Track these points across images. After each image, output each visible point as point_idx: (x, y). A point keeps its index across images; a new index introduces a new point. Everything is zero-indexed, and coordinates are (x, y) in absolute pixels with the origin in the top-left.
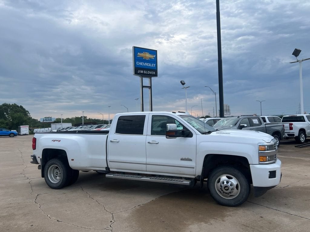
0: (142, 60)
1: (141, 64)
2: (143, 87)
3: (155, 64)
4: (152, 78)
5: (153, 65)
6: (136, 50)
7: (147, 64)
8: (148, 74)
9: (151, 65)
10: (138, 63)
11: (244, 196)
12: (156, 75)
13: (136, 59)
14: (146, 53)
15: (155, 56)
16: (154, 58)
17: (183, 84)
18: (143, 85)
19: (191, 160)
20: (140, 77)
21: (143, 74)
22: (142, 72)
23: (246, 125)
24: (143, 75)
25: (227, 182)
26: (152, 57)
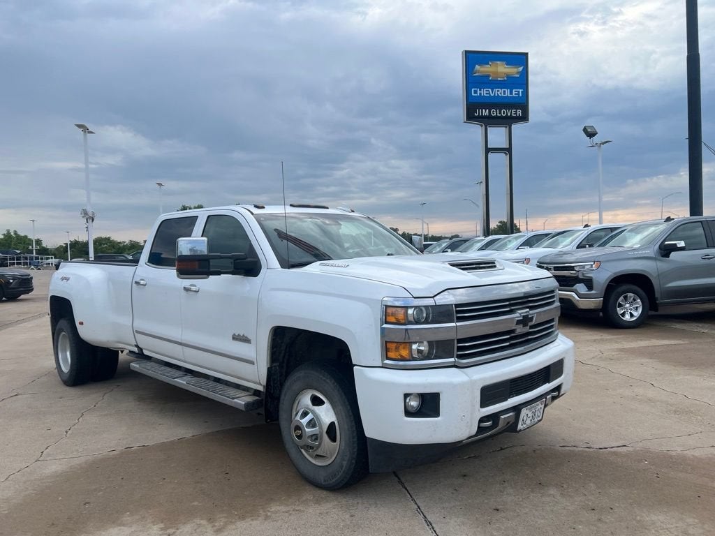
0: (485, 81)
1: (484, 92)
2: (488, 150)
3: (521, 90)
4: (513, 126)
5: (517, 93)
6: (472, 59)
7: (499, 92)
8: (501, 118)
9: (511, 93)
10: (476, 92)
11: (345, 463)
12: (524, 118)
13: (471, 80)
14: (498, 62)
15: (521, 69)
16: (518, 73)
17: (591, 134)
18: (489, 146)
19: (247, 341)
20: (481, 126)
21: (490, 117)
22: (486, 112)
24: (488, 121)
25: (305, 414)
26: (514, 71)
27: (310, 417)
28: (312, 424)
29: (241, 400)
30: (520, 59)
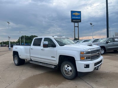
0: (74, 16)
1: (74, 17)
2: (75, 27)
5: (79, 18)
6: (72, 12)
7: (76, 17)
8: (77, 21)
11: (74, 75)
12: (80, 22)
13: (72, 15)
17: (91, 24)
19: (54, 57)
22: (74, 21)
23: (110, 42)
24: (75, 22)
25: (66, 68)
26: (79, 14)
27: (67, 69)
28: (68, 70)
29: (53, 67)
30: (80, 12)
